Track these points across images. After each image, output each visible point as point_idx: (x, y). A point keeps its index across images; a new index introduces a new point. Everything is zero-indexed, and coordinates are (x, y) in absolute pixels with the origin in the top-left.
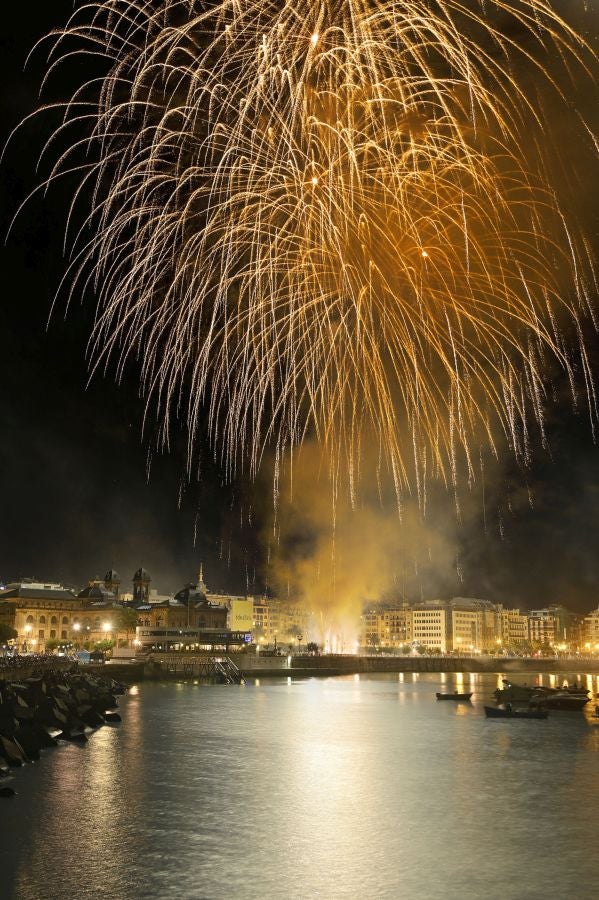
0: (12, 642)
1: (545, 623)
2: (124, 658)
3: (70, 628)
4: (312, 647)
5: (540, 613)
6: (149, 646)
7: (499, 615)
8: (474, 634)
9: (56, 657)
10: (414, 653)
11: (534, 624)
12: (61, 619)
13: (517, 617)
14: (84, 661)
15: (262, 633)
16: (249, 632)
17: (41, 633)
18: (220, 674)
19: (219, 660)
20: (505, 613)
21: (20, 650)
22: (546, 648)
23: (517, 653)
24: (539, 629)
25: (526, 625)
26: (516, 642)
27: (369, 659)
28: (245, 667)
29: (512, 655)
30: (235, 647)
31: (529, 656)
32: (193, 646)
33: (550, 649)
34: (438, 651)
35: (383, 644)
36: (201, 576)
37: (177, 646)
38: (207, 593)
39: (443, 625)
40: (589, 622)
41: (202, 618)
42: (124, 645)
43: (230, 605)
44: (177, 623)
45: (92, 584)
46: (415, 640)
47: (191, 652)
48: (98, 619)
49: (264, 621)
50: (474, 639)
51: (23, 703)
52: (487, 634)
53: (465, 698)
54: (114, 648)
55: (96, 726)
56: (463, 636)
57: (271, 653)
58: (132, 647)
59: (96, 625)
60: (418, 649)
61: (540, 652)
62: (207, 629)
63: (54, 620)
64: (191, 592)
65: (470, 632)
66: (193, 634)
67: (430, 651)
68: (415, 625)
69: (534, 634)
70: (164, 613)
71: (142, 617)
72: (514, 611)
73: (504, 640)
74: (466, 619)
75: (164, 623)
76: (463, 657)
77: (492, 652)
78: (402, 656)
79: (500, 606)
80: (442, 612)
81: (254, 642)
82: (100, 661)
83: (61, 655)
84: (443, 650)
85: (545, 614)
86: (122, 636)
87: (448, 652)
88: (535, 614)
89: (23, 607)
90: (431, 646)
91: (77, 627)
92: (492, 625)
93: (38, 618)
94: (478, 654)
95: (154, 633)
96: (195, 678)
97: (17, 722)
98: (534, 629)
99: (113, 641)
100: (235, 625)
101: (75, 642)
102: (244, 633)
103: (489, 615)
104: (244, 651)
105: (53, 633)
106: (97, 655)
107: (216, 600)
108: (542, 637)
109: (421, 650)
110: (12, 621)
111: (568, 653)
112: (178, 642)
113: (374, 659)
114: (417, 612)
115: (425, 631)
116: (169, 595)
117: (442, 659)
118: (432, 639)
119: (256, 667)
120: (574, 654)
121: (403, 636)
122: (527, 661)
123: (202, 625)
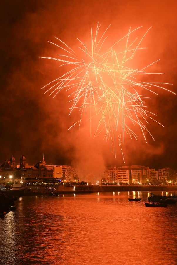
1: (164, 174)
2: (17, 188)
4: (84, 183)
5: (162, 170)
6: (26, 183)
7: (148, 171)
10: (118, 185)
11: (160, 174)
13: (155, 172)
14: (3, 189)
15: (65, 179)
18: (51, 193)
19: (50, 188)
20: (150, 170)
22: (164, 183)
23: (154, 184)
24: (162, 176)
25: (157, 174)
26: (154, 180)
27: (102, 187)
28: (59, 190)
29: (153, 185)
30: (56, 183)
31: (158, 185)
32: (41, 183)
33: (166, 182)
34: (127, 184)
35: (107, 182)
36: (44, 158)
37: (35, 183)
38: (46, 164)
39: (128, 175)
41: (44, 173)
42: (17, 183)
43: (54, 169)
44: (35, 175)
45: (5, 162)
46: (119, 180)
47: (40, 185)
48: (8, 174)
49: (66, 174)
50: (139, 179)
52: (144, 177)
54: (13, 184)
55: (7, 212)
56: (135, 178)
57: (68, 185)
58: (20, 184)
59: (7, 177)
60: (119, 183)
61: (162, 184)
62: (46, 177)
64: (41, 165)
65: (138, 177)
66: (41, 179)
67: (124, 184)
68: (118, 175)
69: (160, 178)
70: (31, 172)
71: (23, 174)
72: (153, 170)
73: (149, 180)
74: (136, 173)
75: (31, 175)
76: (136, 186)
77: (146, 184)
78: (114, 186)
79: (148, 168)
80: (128, 170)
81: (62, 181)
82: (9, 189)
85: (164, 171)
86: (16, 180)
87: (130, 184)
88: (160, 171)
90: (124, 182)
91: (0, 177)
92: (145, 175)
94: (141, 185)
95: (27, 179)
96: (42, 194)
98: (160, 176)
99: (13, 182)
100: (56, 176)
102: (59, 178)
103: (144, 171)
104: (59, 185)
106: (7, 187)
107: (49, 167)
108: (163, 179)
109: (121, 184)
111: (172, 184)
112: (36, 182)
113: (104, 187)
114: (119, 170)
115: (122, 177)
116: (32, 165)
117: (128, 187)
118: (124, 180)
119: (63, 190)
120: (174, 184)
121: (114, 179)
122: (158, 187)
123: (44, 176)
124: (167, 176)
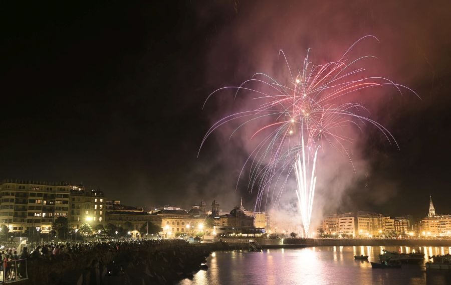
0: (161, 233)
1: (403, 223)
2: (209, 240)
3: (185, 227)
4: (293, 234)
5: (400, 218)
6: (220, 234)
7: (380, 219)
8: (368, 228)
9: (179, 240)
10: (340, 237)
11: (397, 223)
12: (181, 223)
13: (389, 220)
14: (191, 241)
15: (270, 228)
16: (264, 228)
17: (173, 229)
18: (251, 247)
19: (251, 241)
20: (383, 218)
21: (164, 237)
22: (404, 234)
23: (390, 237)
24: (400, 225)
25: (394, 223)
26: (388, 231)
27: (319, 240)
28: (263, 244)
29: (387, 237)
30: (258, 235)
31: (395, 238)
32: (239, 234)
33: (405, 235)
34: (351, 236)
35: (325, 233)
36: (241, 203)
37: (232, 234)
38: (245, 211)
39: (353, 224)
40: (424, 222)
41: (243, 222)
42: (209, 234)
43: (255, 216)
45: (194, 207)
46: (341, 231)
47: (238, 237)
48: (197, 223)
49: (271, 223)
50: (368, 230)
51: (166, 261)
52: (375, 228)
53: (365, 259)
54: (204, 236)
55: (197, 271)
56: (362, 229)
57: (274, 237)
58: (212, 235)
59: (196, 225)
60: (342, 235)
61: (400, 236)
62: (245, 227)
63: (178, 224)
64: (238, 211)
65: (367, 227)
67: (348, 236)
68: (340, 224)
69: (397, 228)
70: (226, 220)
71: (216, 222)
72: (387, 217)
73: (383, 231)
74: (364, 221)
75: (226, 224)
76: (364, 239)
78: (334, 238)
79: (381, 215)
80: (353, 218)
81: (266, 232)
82: (199, 241)
83: (182, 239)
84: (354, 236)
85: (402, 219)
86: (208, 230)
87: (357, 237)
88: (397, 218)
89: (165, 218)
90: (348, 234)
91: (188, 226)
92: (377, 224)
93: (172, 223)
94: (370, 237)
95: (221, 229)
96: (240, 249)
97: (163, 268)
98: (397, 225)
99: (204, 232)
100: (257, 225)
101: (187, 233)
102: (262, 228)
103: (376, 219)
104: (262, 237)
105: (178, 229)
106: (197, 238)
107: (248, 213)
108: (402, 229)
109: (344, 236)
110: (161, 224)
111: (414, 237)
112: (232, 232)
113: (322, 240)
114: (340, 218)
115: (345, 227)
116: (228, 212)
117: (353, 240)
118: (348, 230)
119: (268, 244)
120: (417, 237)
121: (335, 229)
122: (394, 240)
123: (243, 225)
124: (408, 225)
